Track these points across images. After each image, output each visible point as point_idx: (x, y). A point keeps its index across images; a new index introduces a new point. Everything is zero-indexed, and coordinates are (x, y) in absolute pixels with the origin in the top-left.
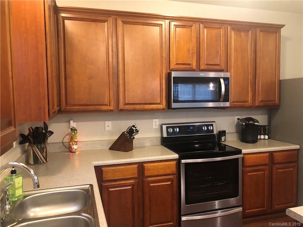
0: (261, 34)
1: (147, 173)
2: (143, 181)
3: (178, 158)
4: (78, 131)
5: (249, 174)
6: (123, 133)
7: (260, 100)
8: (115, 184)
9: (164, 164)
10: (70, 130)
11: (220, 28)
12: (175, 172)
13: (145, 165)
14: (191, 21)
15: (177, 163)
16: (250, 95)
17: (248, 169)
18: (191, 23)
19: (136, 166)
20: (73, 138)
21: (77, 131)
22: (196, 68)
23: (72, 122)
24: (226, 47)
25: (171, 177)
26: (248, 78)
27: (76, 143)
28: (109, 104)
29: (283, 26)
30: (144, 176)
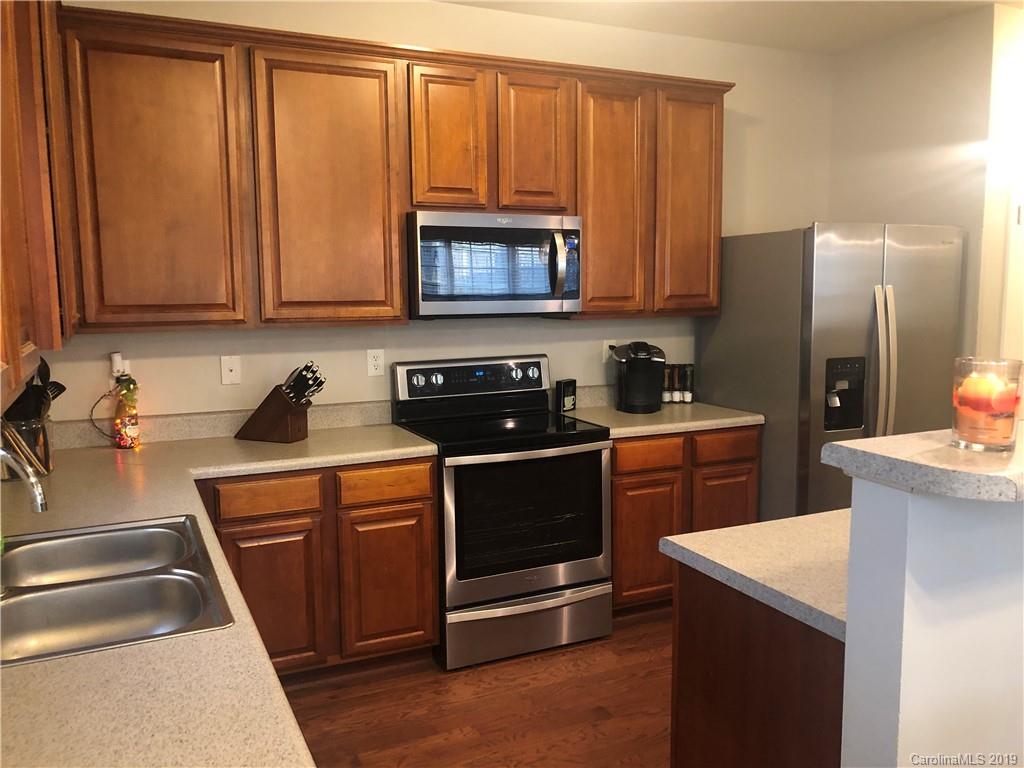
0: (670, 109)
1: (347, 497)
2: (337, 520)
3: (436, 453)
4: (139, 385)
5: (629, 494)
6: (278, 388)
7: (668, 292)
8: (258, 530)
9: (396, 472)
10: (113, 382)
11: (556, 86)
12: (428, 492)
14: (472, 65)
15: (432, 469)
16: (639, 279)
17: (626, 480)
18: (473, 70)
19: (316, 478)
20: (124, 405)
21: (135, 384)
22: (489, 201)
23: (117, 358)
24: (573, 143)
25: (418, 505)
26: (634, 232)
27: (133, 421)
28: (230, 305)
29: (729, 86)
30: (340, 506)
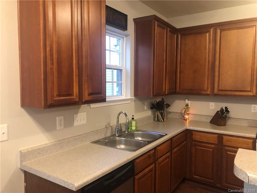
1: (225, 143)
2: (222, 148)
6: (218, 111)
8: (201, 145)
13: (224, 137)
15: (253, 142)
19: (217, 136)
23: (187, 100)
28: (207, 90)
30: (223, 145)
